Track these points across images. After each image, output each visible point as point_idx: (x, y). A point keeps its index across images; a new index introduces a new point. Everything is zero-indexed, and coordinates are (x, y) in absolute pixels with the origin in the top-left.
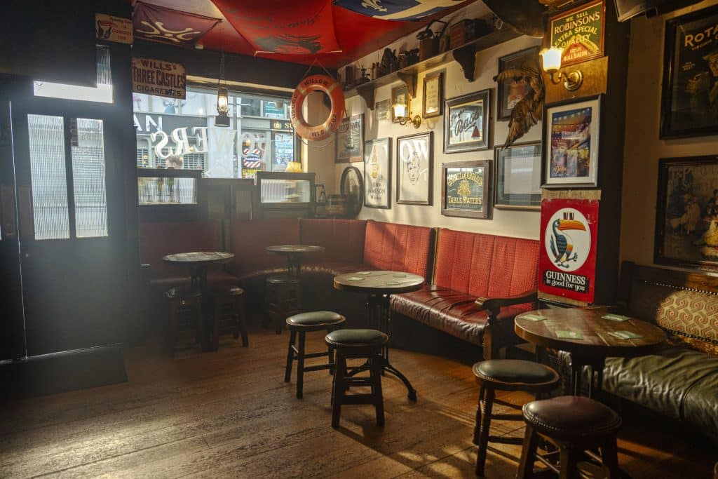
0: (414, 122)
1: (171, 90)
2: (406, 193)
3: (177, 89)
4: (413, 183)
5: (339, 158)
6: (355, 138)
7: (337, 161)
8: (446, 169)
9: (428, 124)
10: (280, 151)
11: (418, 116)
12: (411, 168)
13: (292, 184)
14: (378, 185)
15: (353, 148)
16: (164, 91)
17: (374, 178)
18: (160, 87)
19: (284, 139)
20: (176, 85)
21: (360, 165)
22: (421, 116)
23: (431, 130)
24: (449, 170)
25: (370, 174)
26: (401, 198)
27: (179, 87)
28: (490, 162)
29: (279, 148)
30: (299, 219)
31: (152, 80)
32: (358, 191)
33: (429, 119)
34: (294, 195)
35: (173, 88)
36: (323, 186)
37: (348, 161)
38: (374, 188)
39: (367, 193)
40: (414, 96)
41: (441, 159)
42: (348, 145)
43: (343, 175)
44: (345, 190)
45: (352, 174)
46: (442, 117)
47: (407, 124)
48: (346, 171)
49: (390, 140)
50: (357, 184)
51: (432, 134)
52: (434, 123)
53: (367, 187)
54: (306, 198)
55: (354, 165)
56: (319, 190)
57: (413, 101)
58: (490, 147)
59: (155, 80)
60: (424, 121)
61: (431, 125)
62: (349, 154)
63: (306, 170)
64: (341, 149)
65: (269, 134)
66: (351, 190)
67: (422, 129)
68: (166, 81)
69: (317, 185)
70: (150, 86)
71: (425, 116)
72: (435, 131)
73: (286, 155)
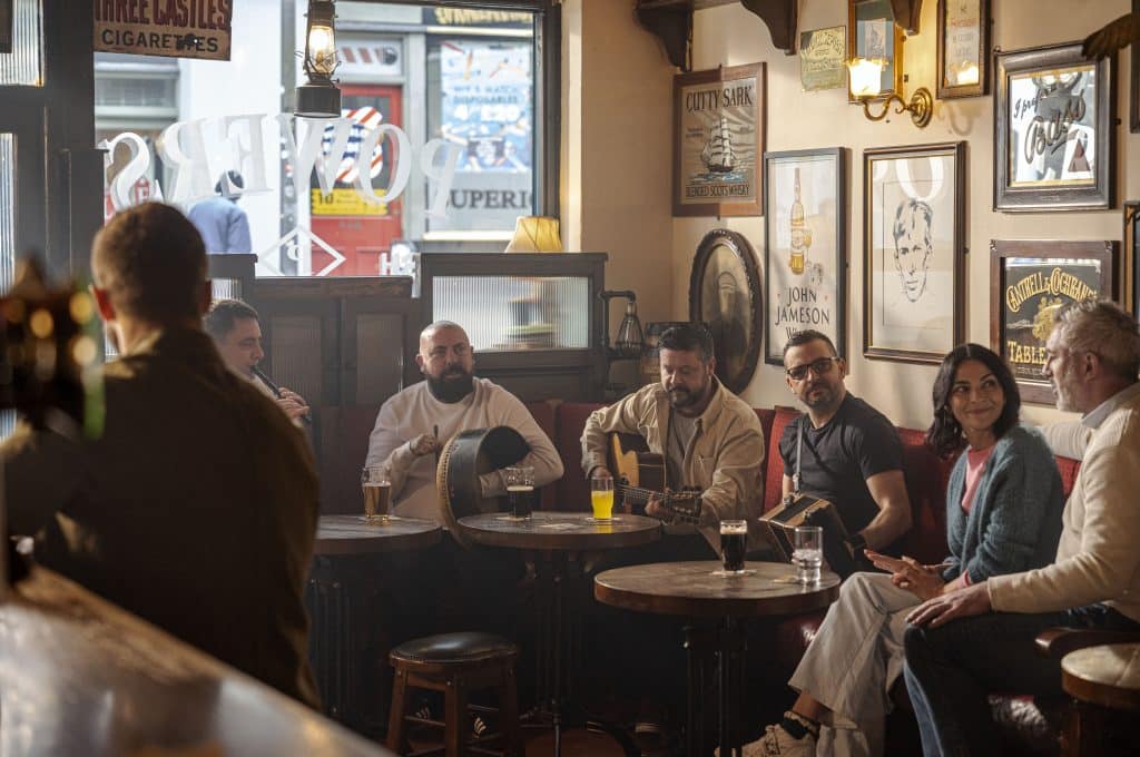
0: (913, 108)
1: (191, 37)
2: (890, 325)
3: (207, 33)
4: (912, 295)
5: (685, 201)
6: (737, 138)
7: (681, 210)
8: (1003, 261)
9: (952, 116)
10: (462, 112)
11: (923, 92)
12: (905, 250)
13: (531, 288)
14: (806, 294)
15: (729, 169)
16: (172, 41)
17: (797, 272)
18: (160, 30)
19: (476, 65)
20: (205, 20)
21: (750, 228)
22: (934, 94)
23: (960, 139)
24: (1010, 263)
25: (785, 260)
26: (878, 341)
27: (212, 26)
28: (1116, 245)
29: (457, 101)
30: (553, 403)
31: (142, 12)
32: (747, 312)
33: (954, 104)
34: (536, 323)
35: (198, 31)
36: (631, 296)
37: (713, 211)
38: (795, 306)
39: (773, 318)
40: (914, 26)
41: (988, 227)
42: (716, 160)
43: (697, 259)
44: (706, 307)
45: (727, 256)
46: (989, 100)
47: (891, 114)
48: (710, 243)
49: (844, 155)
50: (745, 288)
51: (962, 151)
52: (971, 116)
53: (775, 302)
54: (574, 333)
55: (733, 224)
56: (617, 308)
57: (912, 41)
58: (1113, 205)
59: (149, 14)
60: (941, 108)
61: (962, 124)
62: (720, 190)
63: (573, 245)
64: (693, 171)
65: (417, 46)
66: (724, 308)
67: (937, 132)
68: (179, 11)
69: (613, 294)
70: (138, 29)
71: (944, 93)
72: (971, 140)
73: (484, 130)
